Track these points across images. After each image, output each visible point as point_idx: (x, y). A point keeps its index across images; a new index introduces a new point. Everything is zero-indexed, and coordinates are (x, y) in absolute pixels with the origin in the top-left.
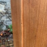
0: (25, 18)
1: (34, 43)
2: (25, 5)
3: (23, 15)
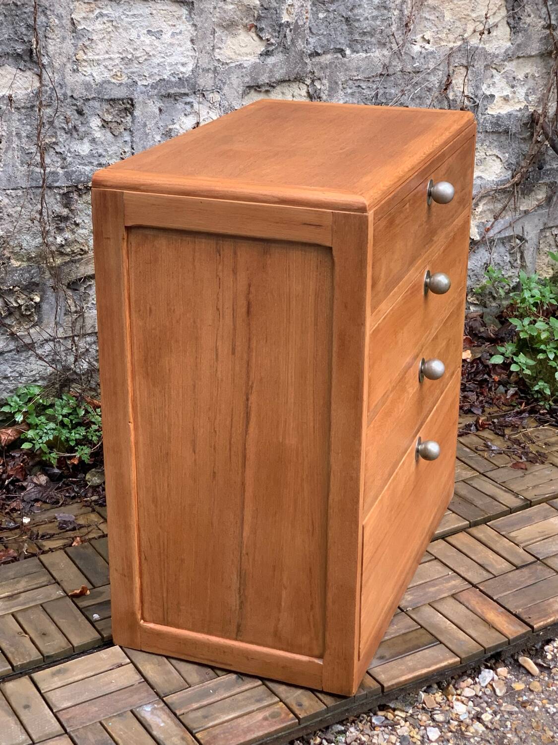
0: (139, 408)
1: (166, 475)
2: (137, 378)
3: (134, 401)
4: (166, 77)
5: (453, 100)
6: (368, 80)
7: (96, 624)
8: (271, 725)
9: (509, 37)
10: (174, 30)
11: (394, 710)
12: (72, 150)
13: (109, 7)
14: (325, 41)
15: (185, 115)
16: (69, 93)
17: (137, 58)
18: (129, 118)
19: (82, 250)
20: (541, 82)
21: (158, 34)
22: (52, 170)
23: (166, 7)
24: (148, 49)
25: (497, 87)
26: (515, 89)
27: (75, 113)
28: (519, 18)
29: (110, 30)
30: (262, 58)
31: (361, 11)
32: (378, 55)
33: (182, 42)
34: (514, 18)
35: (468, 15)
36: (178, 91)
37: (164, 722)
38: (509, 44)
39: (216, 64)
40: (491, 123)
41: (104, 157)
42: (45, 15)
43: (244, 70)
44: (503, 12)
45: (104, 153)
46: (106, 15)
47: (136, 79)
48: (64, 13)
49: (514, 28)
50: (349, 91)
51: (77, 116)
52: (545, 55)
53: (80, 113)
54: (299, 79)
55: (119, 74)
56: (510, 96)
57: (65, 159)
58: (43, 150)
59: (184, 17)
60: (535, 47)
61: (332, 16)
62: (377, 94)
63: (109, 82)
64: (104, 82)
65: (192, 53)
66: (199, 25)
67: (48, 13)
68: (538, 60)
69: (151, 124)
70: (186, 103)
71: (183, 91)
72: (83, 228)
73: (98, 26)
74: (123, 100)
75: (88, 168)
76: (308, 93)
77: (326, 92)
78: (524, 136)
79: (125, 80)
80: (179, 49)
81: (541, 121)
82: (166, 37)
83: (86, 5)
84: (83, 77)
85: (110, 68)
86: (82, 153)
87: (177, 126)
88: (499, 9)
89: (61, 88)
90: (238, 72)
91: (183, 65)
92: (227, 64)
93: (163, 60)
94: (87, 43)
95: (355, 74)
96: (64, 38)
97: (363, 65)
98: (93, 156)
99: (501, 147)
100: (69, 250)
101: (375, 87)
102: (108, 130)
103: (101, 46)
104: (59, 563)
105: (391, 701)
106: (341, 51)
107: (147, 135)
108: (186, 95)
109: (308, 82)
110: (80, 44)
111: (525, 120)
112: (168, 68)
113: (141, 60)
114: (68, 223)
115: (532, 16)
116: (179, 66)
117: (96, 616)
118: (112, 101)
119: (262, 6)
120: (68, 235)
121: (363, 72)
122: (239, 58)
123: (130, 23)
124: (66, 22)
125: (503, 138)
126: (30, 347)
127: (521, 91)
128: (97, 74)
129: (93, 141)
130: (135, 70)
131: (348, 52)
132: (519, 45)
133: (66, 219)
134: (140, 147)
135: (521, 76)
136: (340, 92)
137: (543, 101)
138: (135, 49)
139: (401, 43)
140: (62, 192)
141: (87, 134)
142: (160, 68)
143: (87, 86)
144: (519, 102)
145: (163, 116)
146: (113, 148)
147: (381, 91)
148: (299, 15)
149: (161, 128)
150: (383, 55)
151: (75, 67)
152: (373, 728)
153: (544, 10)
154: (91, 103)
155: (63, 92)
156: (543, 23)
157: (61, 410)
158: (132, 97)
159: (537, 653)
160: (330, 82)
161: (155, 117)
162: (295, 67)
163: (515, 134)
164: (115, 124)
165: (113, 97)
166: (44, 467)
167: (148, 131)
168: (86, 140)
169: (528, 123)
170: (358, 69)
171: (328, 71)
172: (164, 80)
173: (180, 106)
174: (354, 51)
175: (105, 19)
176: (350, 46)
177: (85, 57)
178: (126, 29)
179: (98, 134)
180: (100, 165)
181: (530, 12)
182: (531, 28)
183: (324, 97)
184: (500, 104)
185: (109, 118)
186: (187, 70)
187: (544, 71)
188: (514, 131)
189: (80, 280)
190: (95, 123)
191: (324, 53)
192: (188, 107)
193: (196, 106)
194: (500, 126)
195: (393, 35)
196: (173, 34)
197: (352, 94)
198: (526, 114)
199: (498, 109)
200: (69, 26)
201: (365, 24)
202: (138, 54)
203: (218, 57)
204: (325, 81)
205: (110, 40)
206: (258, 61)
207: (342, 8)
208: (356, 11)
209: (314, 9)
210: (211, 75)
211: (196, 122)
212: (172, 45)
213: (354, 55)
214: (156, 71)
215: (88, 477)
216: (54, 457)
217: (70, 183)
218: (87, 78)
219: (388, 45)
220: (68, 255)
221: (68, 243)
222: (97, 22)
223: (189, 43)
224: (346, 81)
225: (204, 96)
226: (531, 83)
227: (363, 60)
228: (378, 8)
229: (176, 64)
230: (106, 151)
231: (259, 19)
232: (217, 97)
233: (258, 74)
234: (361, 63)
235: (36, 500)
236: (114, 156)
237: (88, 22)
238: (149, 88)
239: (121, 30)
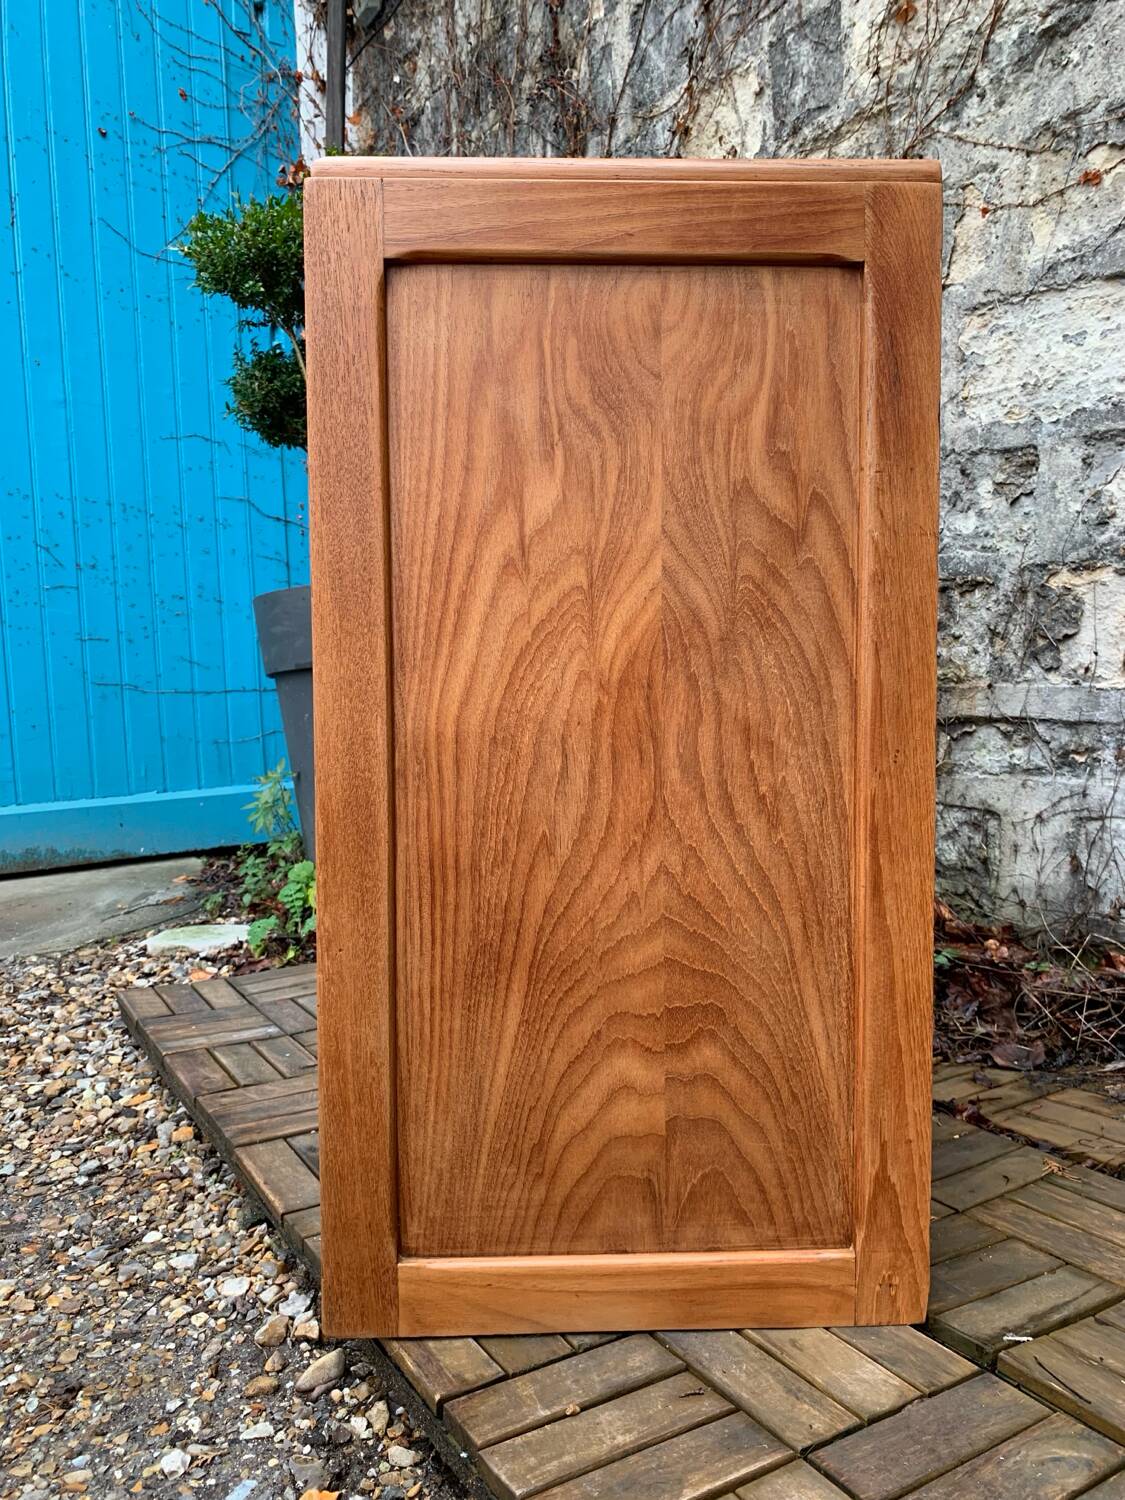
4: (1087, 405)
10: (1106, 326)
12: (953, 527)
13: (1009, 314)
16: (950, 447)
17: (1043, 381)
18: (1034, 478)
19: (958, 676)
21: (1080, 338)
24: (1060, 364)
27: (959, 474)
29: (1009, 347)
36: (1113, 426)
41: (992, 536)
45: (992, 532)
46: (1003, 326)
47: (1039, 413)
48: (948, 335)
51: (960, 478)
53: (965, 473)
55: (1016, 411)
63: (1001, 424)
64: (993, 424)
69: (1064, 484)
72: (963, 644)
73: (993, 344)
74: (1022, 449)
75: (969, 554)
79: (1027, 418)
80: (1116, 355)
82: (1093, 341)
83: (980, 319)
84: (968, 422)
85: (1005, 402)
86: (965, 532)
93: (1085, 378)
94: (977, 372)
96: (947, 371)
98: (977, 535)
102: (1004, 497)
103: (998, 373)
107: (1059, 501)
110: (967, 375)
112: (1093, 390)
113: (1050, 384)
118: (1007, 452)
120: (943, 651)
128: (982, 414)
129: (980, 514)
130: (1041, 400)
133: (943, 627)
138: (1042, 368)
141: (972, 505)
142: (1080, 392)
143: (971, 433)
145: (1096, 473)
146: (1007, 524)
149: (1087, 492)
151: (961, 409)
154: (980, 457)
158: (1033, 442)
164: (1012, 487)
165: (1006, 446)
168: (971, 513)
172: (1086, 410)
175: (1002, 331)
177: (974, 393)
179: (988, 504)
180: (984, 549)
185: (1003, 478)
190: (985, 486)
196: (1104, 335)
200: (954, 353)
212: (1100, 350)
214: (1072, 397)
217: (945, 576)
222: (992, 339)
229: (1107, 381)
236: (1007, 536)
237: (980, 343)
238: (1060, 426)
239: (1024, 345)
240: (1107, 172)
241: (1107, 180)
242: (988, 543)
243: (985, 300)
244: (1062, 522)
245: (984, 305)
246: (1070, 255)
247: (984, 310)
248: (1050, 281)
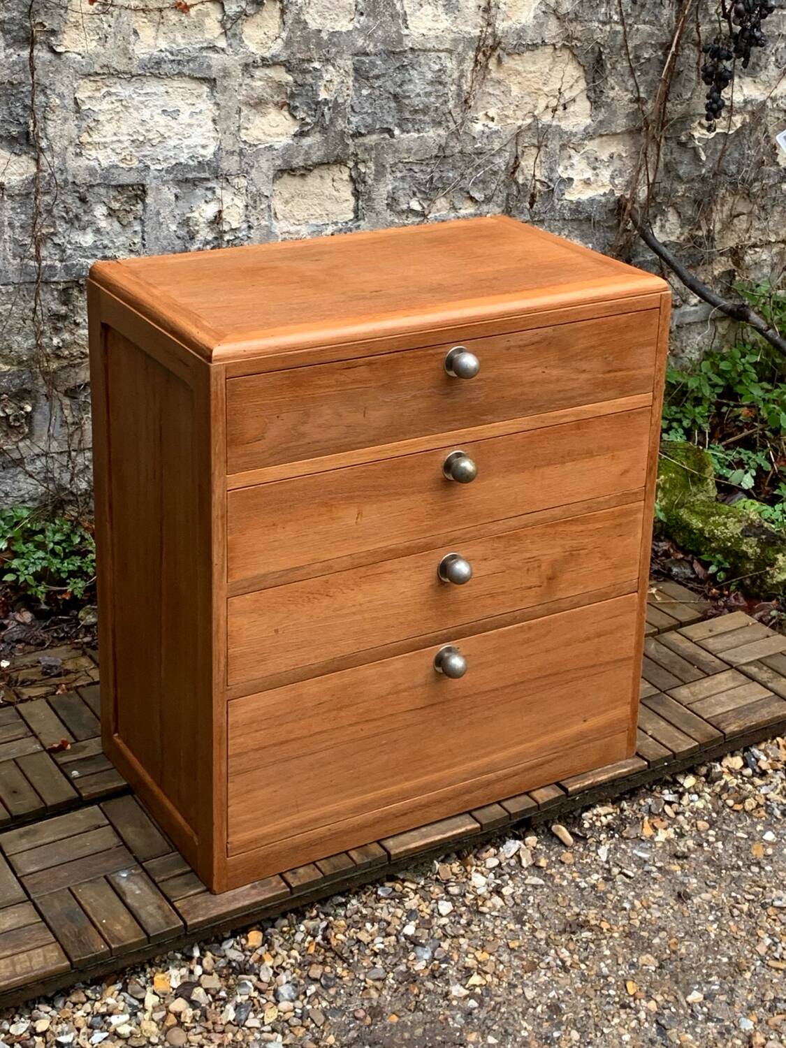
4: (182, 161)
5: (523, 185)
6: (420, 162)
7: (75, 782)
8: (259, 894)
9: (589, 112)
10: (193, 109)
11: (404, 881)
12: (73, 241)
13: (118, 85)
14: (369, 120)
15: (206, 202)
16: (70, 179)
17: (150, 140)
18: (140, 206)
19: (82, 353)
20: (629, 163)
21: (174, 114)
22: (49, 263)
23: (183, 85)
24: (162, 130)
25: (576, 168)
26: (598, 171)
27: (77, 201)
28: (602, 92)
29: (119, 110)
30: (296, 139)
31: (412, 86)
32: (433, 135)
33: (202, 123)
34: (595, 91)
35: (539, 89)
36: (199, 175)
37: (140, 889)
38: (589, 121)
39: (242, 145)
40: (570, 209)
41: (110, 248)
42: (45, 94)
43: (275, 152)
44: (582, 85)
45: (110, 245)
46: (115, 94)
47: (149, 163)
48: (66, 92)
49: (595, 102)
50: (399, 175)
51: (79, 204)
52: (633, 132)
53: (83, 200)
54: (340, 162)
55: (128, 158)
56: (592, 179)
57: (64, 251)
58: (39, 242)
59: (204, 95)
60: (621, 124)
61: (377, 92)
62: (432, 178)
63: (117, 167)
64: (111, 167)
65: (215, 135)
66: (222, 103)
67: (49, 92)
68: (627, 138)
69: (165, 212)
70: (207, 189)
71: (203, 175)
72: (83, 329)
73: (105, 105)
74: (132, 186)
75: (91, 262)
76: (351, 176)
77: (372, 176)
78: (610, 224)
79: (135, 164)
80: (199, 129)
81: (629, 207)
82: (184, 118)
83: (92, 84)
84: (87, 162)
85: (118, 151)
86: (84, 245)
87: (196, 214)
88: (577, 81)
89: (62, 174)
90: (268, 155)
91: (204, 147)
92: (255, 146)
93: (180, 142)
94: (92, 125)
95: (406, 156)
96: (66, 120)
97: (415, 146)
98: (97, 247)
99: (583, 237)
100: (67, 352)
101: (429, 170)
102: (115, 219)
103: (108, 129)
104: (39, 714)
105: (400, 871)
106: (389, 131)
107: (161, 224)
108: (207, 180)
109: (351, 164)
110: (84, 125)
111: (611, 206)
112: (185, 151)
113: (154, 142)
114: (66, 323)
115: (617, 88)
116: (199, 148)
117: (75, 773)
118: (121, 188)
119: (296, 82)
120: (66, 336)
121: (415, 154)
122: (269, 139)
123: (142, 103)
124: (69, 102)
125: (585, 227)
126: (19, 462)
127: (606, 174)
128: (104, 158)
129: (98, 231)
130: (148, 153)
131: (397, 132)
132: (601, 122)
133: (64, 318)
134: (152, 238)
135: (605, 157)
136: (388, 176)
137: (632, 184)
138: (148, 131)
139: (459, 121)
140: (60, 287)
142: (177, 151)
143: (92, 171)
144: (603, 185)
145: (180, 203)
146: (121, 239)
147: (437, 175)
148: (339, 92)
149: (178, 217)
150: (439, 135)
151: (78, 150)
152: (378, 900)
153: (631, 82)
154: (96, 189)
155: (63, 177)
156: (630, 96)
157: (52, 538)
158: (144, 182)
159: (574, 820)
160: (376, 166)
161: (170, 205)
162: (335, 149)
163: (598, 222)
164: (124, 213)
165: (121, 183)
166: (29, 602)
167: (161, 220)
168: (89, 230)
169: (614, 209)
170: (409, 151)
171: (373, 154)
172: (181, 164)
173: (200, 192)
174: (403, 131)
175: (114, 98)
176: (399, 126)
177: (90, 140)
178: (137, 109)
179: (103, 224)
180: (105, 258)
181: (614, 84)
182: (616, 102)
183: (370, 182)
184: (580, 188)
185: (116, 205)
186: (208, 153)
187: (634, 150)
188: (597, 218)
189: (80, 386)
190: (100, 211)
191: (369, 133)
192: (209, 194)
193: (218, 191)
194: (580, 213)
195: (450, 113)
196: (192, 114)
197: (403, 178)
198: (612, 199)
199: (576, 194)
200: (72, 106)
201: (416, 101)
202: (151, 136)
203: (244, 138)
204: (371, 164)
205: (118, 121)
206: (291, 142)
207: (389, 84)
208: (405, 87)
209: (357, 85)
210: (236, 158)
211: (217, 209)
212: (190, 125)
213: (404, 136)
214: (171, 154)
215: (81, 614)
216: (41, 591)
217: (68, 278)
218: (92, 163)
219: (444, 124)
220: (65, 358)
221: (67, 346)
222: (104, 102)
223: (211, 123)
224: (396, 164)
225: (228, 180)
226: (617, 164)
227: (414, 140)
228: (432, 83)
229: (195, 146)
230: (112, 242)
231: (292, 96)
232: (243, 182)
233: (291, 156)
234: (412, 144)
235: (19, 641)
236: (121, 247)
237: (94, 102)
238: (163, 173)
239: (131, 110)
240: (192, 6)
241: (193, 12)
242: (109, 253)
243: (101, 72)
244: (165, 238)
245: (99, 74)
246: (171, 58)
247: (98, 78)
248: (155, 69)
